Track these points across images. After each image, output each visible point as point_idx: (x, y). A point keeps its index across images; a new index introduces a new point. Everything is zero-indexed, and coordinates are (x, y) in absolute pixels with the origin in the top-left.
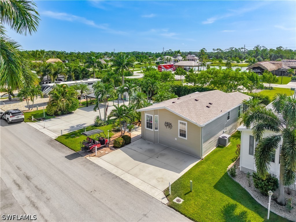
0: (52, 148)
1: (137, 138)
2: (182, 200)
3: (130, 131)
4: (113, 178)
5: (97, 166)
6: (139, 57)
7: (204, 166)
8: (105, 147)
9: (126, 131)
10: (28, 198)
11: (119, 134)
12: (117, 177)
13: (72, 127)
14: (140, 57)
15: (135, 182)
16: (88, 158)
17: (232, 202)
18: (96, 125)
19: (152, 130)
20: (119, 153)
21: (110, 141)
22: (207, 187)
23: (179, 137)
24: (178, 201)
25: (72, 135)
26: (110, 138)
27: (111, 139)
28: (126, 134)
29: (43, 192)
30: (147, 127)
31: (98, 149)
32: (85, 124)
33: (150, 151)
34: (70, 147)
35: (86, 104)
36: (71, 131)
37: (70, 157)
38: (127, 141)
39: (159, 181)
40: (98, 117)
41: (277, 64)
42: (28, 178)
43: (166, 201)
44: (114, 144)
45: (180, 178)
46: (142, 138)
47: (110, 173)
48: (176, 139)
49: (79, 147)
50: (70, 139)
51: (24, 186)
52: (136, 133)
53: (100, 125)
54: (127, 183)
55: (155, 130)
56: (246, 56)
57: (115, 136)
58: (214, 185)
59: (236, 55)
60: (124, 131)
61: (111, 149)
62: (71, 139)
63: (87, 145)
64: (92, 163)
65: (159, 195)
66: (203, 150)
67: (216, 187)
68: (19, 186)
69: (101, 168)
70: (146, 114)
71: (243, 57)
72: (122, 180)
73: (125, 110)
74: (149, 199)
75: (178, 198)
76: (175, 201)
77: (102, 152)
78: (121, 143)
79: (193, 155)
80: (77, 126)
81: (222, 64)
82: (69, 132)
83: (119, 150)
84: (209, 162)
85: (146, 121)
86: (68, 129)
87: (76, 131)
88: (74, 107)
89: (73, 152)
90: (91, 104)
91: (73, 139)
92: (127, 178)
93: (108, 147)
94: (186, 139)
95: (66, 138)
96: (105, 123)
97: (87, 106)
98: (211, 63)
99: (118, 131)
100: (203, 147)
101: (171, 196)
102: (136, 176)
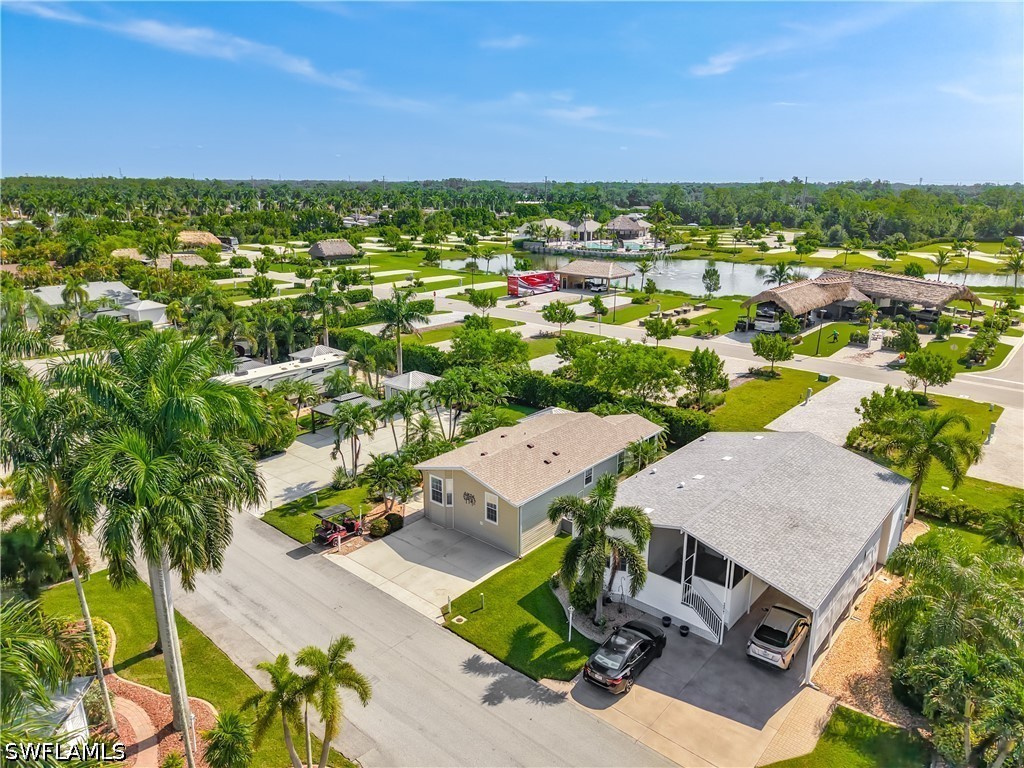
0: (261, 538)
1: (417, 517)
2: (465, 620)
3: (404, 500)
4: (368, 589)
5: (342, 569)
6: (464, 217)
7: (518, 571)
8: (355, 535)
9: (396, 502)
10: (246, 616)
11: (381, 508)
12: (374, 587)
13: (289, 490)
14: (467, 215)
15: (401, 595)
16: (326, 556)
17: (533, 620)
18: (336, 487)
19: (442, 505)
20: (380, 547)
21: (363, 524)
22: (509, 602)
23: (486, 519)
24: (459, 620)
25: (291, 509)
26: (363, 516)
27: (367, 519)
28: (396, 509)
29: (264, 608)
30: (434, 499)
31: (343, 540)
32: (313, 482)
33: (436, 543)
34: (292, 535)
35: (311, 425)
36: (288, 501)
37: (297, 554)
38: (395, 523)
39: (438, 594)
40: (340, 470)
41: (834, 286)
42: (236, 588)
43: (441, 621)
44: (371, 530)
45: (473, 589)
46: (424, 516)
47: (363, 582)
48: (481, 523)
49: (309, 536)
50: (289, 517)
51: (234, 599)
52: (414, 506)
53: (345, 487)
54: (389, 597)
55: (448, 506)
56: (808, 216)
57: (374, 511)
58: (519, 599)
59: (776, 211)
60: (393, 501)
61: (365, 540)
62: (291, 518)
63: (323, 535)
64: (334, 565)
65: (434, 613)
66: (522, 546)
67: (521, 603)
68: (225, 600)
69: (349, 573)
70: (431, 476)
71: (797, 220)
72: (382, 592)
73: (392, 466)
74: (418, 618)
75: (460, 617)
76: (454, 620)
77: (349, 545)
78: (384, 530)
79: (502, 550)
80: (299, 487)
81: (718, 251)
82: (285, 502)
83: (380, 541)
84: (529, 563)
85: (431, 489)
86: (281, 496)
87: (298, 499)
88: (287, 441)
89: (299, 545)
90: (323, 423)
91: (295, 518)
92: (390, 589)
93: (361, 535)
94: (497, 524)
95: (282, 516)
96: (354, 482)
97: (314, 432)
98: (684, 246)
99: (380, 500)
100: (522, 539)
101: (450, 614)
102: (404, 586)
